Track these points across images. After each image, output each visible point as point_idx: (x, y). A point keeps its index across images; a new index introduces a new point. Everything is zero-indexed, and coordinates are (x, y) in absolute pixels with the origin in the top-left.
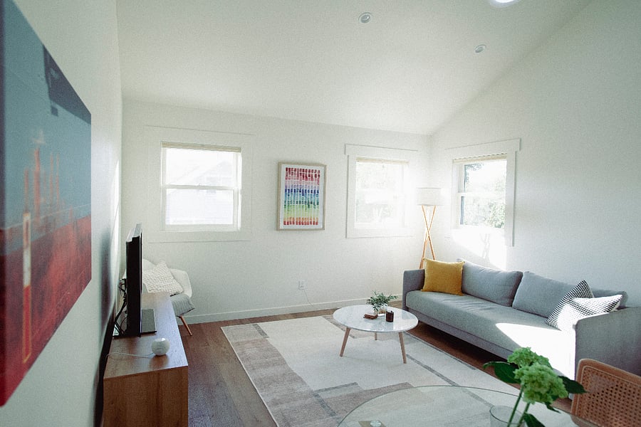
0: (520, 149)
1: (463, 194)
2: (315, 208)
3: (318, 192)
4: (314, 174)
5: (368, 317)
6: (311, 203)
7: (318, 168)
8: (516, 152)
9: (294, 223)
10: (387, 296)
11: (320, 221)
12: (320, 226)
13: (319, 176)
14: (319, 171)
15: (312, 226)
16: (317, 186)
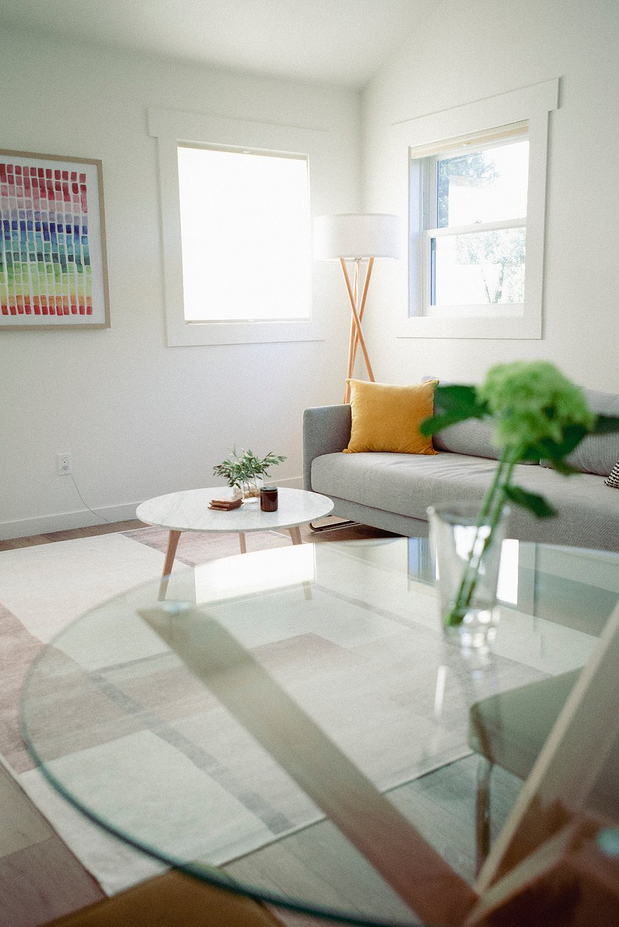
0: (559, 107)
1: (432, 233)
2: (80, 272)
3: (85, 231)
4: (70, 183)
5: (218, 506)
6: (71, 259)
7: (79, 169)
8: (550, 113)
9: (28, 311)
10: (260, 457)
11: (97, 306)
12: (97, 317)
13: (84, 188)
14: (83, 177)
15: (77, 319)
16: (81, 214)
